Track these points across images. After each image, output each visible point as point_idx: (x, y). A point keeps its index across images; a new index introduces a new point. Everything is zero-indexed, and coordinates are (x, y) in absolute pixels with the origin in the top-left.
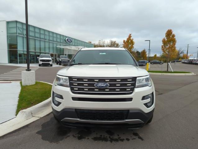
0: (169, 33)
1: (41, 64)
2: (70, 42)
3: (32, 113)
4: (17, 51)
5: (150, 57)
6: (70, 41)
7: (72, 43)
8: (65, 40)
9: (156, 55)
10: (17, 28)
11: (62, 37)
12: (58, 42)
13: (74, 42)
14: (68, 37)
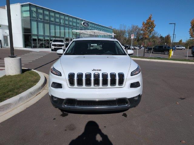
1: (53, 48)
2: (86, 26)
4: (30, 35)
5: (175, 43)
7: (88, 27)
8: (81, 24)
9: (181, 40)
10: (31, 11)
11: (78, 21)
12: (74, 26)
13: (91, 26)
14: (84, 21)
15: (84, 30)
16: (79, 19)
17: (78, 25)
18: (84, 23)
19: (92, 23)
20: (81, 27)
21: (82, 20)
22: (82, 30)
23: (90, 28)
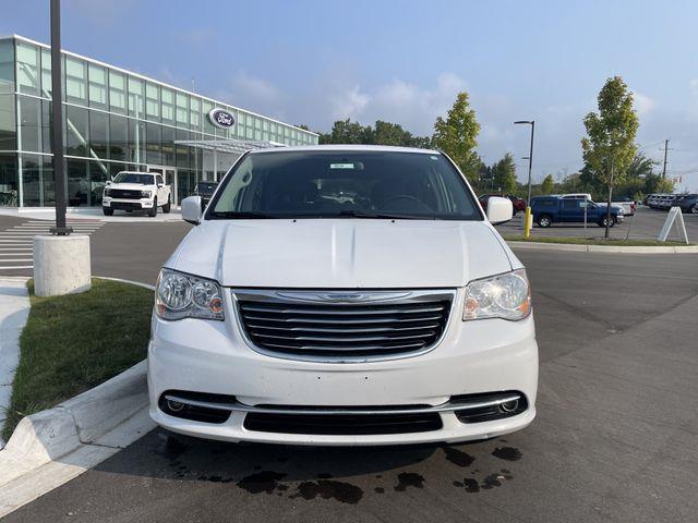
0: (612, 94)
2: (226, 125)
3: (77, 427)
6: (226, 121)
7: (233, 128)
8: (208, 116)
10: (18, 65)
13: (241, 126)
14: (219, 106)
16: (200, 99)
18: (216, 116)
21: (211, 105)
23: (240, 132)
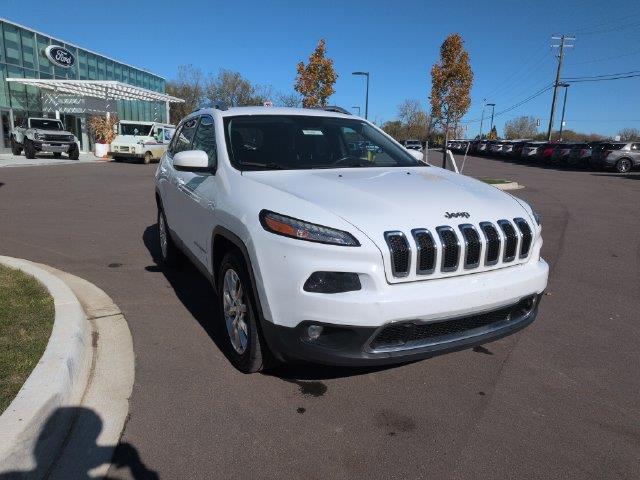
6: (66, 59)
8: (43, 54)
11: (28, 42)
12: (13, 60)
13: (82, 66)
14: (54, 42)
15: (57, 78)
16: (32, 34)
17: (28, 58)
18: (54, 52)
19: (85, 53)
20: (42, 67)
21: (46, 41)
22: (50, 77)
23: (81, 72)
